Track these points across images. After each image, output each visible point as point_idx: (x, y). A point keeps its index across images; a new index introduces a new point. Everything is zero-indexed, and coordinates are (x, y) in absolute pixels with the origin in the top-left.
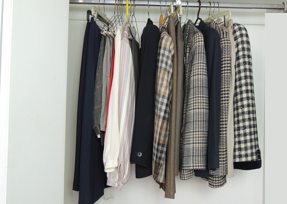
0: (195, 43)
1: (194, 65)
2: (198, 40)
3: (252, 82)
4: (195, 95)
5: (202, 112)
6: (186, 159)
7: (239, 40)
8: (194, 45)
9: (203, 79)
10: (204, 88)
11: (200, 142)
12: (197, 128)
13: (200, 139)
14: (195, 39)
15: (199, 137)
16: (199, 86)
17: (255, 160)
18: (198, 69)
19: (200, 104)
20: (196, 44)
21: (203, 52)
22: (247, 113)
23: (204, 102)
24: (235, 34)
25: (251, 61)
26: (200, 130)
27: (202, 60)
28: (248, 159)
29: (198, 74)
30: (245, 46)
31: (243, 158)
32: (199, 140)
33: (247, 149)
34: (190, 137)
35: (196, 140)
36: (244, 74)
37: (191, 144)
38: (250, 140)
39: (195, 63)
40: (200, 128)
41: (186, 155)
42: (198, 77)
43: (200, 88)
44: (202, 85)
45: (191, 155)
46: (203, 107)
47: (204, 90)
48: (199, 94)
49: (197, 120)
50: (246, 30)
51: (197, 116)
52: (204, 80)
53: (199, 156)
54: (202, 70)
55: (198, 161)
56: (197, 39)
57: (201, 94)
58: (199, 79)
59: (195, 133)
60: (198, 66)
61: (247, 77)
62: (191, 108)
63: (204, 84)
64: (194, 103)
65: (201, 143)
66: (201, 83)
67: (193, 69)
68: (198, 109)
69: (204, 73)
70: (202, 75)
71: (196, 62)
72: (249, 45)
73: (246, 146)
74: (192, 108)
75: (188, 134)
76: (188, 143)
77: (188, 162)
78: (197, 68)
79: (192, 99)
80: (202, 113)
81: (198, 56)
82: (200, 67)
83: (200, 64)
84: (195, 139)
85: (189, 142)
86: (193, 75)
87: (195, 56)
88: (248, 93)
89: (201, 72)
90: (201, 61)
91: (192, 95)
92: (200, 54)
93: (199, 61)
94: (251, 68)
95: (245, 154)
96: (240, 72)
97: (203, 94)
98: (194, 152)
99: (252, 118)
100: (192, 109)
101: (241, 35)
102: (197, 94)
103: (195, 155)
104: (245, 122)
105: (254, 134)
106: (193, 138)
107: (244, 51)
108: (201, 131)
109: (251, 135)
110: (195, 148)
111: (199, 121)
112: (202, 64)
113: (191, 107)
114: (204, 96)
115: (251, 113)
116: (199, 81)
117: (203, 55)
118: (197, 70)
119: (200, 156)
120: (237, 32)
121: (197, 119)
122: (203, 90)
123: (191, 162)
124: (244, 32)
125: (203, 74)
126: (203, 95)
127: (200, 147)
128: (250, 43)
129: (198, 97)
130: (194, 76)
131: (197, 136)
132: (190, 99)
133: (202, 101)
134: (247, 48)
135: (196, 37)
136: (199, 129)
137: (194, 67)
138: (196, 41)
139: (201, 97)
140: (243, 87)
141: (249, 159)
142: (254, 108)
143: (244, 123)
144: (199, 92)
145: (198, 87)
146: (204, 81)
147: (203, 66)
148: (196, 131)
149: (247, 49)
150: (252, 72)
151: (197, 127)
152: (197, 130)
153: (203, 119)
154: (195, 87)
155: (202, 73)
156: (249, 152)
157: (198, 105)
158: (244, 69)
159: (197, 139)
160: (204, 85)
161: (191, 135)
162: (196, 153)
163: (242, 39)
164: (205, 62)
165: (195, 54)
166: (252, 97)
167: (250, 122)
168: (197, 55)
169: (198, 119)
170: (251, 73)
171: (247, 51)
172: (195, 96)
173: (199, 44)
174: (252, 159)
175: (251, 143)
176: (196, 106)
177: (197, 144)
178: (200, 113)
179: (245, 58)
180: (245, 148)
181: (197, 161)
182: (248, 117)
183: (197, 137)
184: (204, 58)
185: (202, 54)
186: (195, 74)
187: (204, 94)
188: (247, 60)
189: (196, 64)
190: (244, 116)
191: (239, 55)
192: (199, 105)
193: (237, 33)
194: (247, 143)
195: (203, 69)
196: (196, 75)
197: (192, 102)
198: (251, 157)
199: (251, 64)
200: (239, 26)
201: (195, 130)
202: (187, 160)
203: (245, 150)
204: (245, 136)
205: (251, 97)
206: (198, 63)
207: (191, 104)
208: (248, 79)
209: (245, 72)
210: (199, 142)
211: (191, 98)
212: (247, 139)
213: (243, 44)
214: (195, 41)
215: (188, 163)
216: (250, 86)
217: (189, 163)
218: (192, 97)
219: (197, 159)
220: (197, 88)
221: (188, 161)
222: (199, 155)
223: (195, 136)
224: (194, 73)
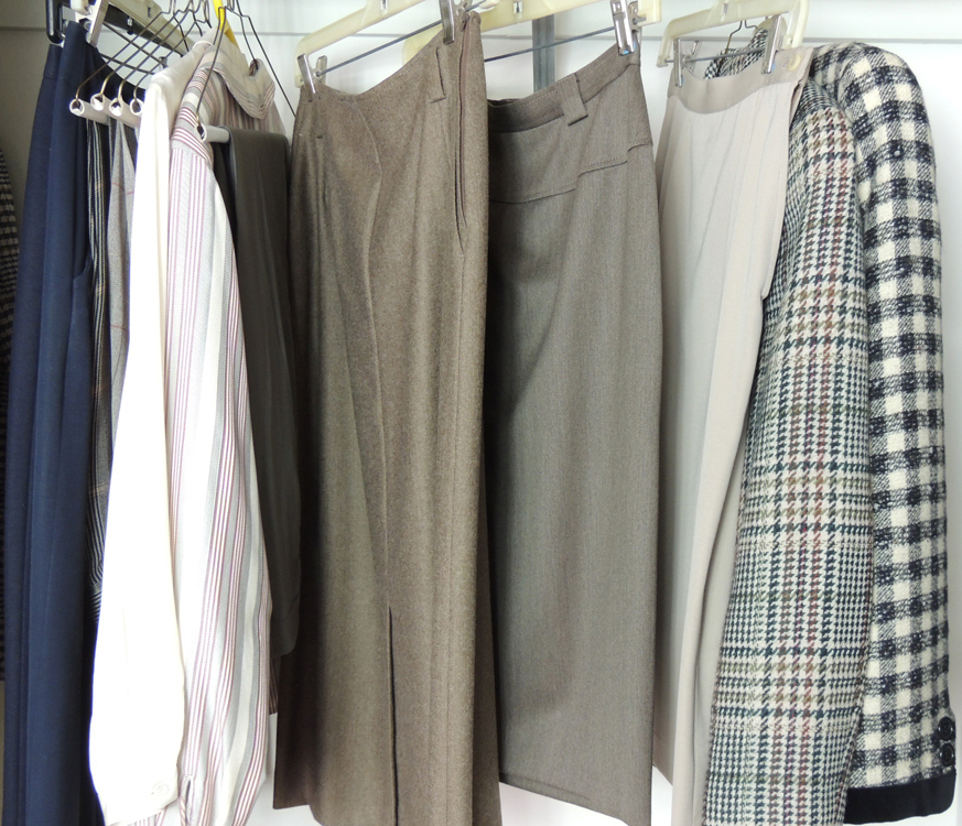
0: (806, 165)
1: (794, 284)
2: (824, 149)
3: (937, 368)
4: (791, 454)
5: (824, 547)
6: (720, 792)
7: (881, 135)
8: (802, 176)
9: (842, 366)
10: (843, 417)
11: (803, 708)
12: (791, 634)
13: (801, 690)
14: (811, 140)
15: (795, 683)
16: (813, 404)
17: (928, 776)
18: (816, 309)
19: (812, 504)
20: (811, 169)
21: (849, 220)
22: (906, 535)
23: (840, 490)
24: (857, 103)
25: (935, 255)
26: (804, 644)
27: (841, 260)
28: (894, 773)
29: (814, 341)
30: (912, 169)
31: (868, 771)
32: (795, 698)
33: (894, 721)
34: (750, 676)
35: (780, 697)
36: (901, 325)
37: (752, 713)
38: (912, 675)
39: (800, 275)
40: (805, 634)
41: (723, 770)
42: (813, 356)
43: (821, 413)
44: (830, 401)
45: (748, 770)
46: (828, 521)
47: (842, 425)
48: (810, 450)
49: (794, 587)
50: (914, 82)
51: (791, 568)
52: (845, 371)
53: (791, 783)
54: (836, 318)
55: (785, 807)
56: (818, 144)
57: (824, 451)
58: (815, 366)
59: (775, 659)
60: (818, 294)
61: (912, 345)
62: (760, 523)
63: (843, 393)
64: (778, 498)
65: (807, 714)
66: (827, 388)
67: (786, 309)
68: (801, 531)
69: (847, 334)
70: (834, 345)
71: (804, 268)
72: (931, 168)
73: (889, 708)
74: (770, 521)
75: (738, 660)
76: (734, 704)
77: (732, 808)
78: (810, 302)
79: (772, 476)
80: (823, 556)
81: (821, 235)
82: (824, 301)
83: (825, 285)
84: (773, 690)
85: (740, 705)
86: (782, 339)
87: (804, 235)
88: (915, 428)
89: (829, 325)
90: (832, 264)
91: (775, 452)
92: (831, 229)
93: (823, 264)
94: (936, 295)
95: (884, 749)
96: (879, 312)
97: (837, 452)
98: (764, 759)
99: (927, 563)
100: (765, 530)
101: (892, 110)
102: (801, 448)
103: (772, 776)
104: (892, 581)
105: (934, 642)
106: (767, 683)
107: (904, 196)
108: (811, 652)
109: (920, 649)
110: (775, 738)
111: (803, 598)
112: (838, 283)
113: (766, 514)
114: (840, 459)
115: (926, 536)
116: (818, 377)
117: (848, 235)
118: (808, 318)
119: (800, 784)
120: (867, 90)
121: (791, 583)
122: (839, 429)
123: (747, 808)
124: (903, 92)
125: (841, 341)
126: (833, 452)
127: (798, 733)
128: (936, 157)
129: (807, 465)
130: (787, 345)
131: (788, 675)
132: (761, 471)
133: (826, 489)
134: (920, 185)
135: (817, 130)
136: (800, 637)
137: (792, 299)
138: (811, 154)
139: (820, 466)
140: (888, 399)
141: (903, 772)
142: (940, 506)
143: (886, 587)
144: (815, 439)
145: (809, 409)
146: (845, 378)
147: (845, 295)
148: (783, 651)
149: (920, 187)
150: (940, 315)
151: (791, 626)
152: (790, 644)
153: (827, 585)
154: (793, 408)
155: (835, 333)
156: (903, 735)
157: (805, 511)
158: (900, 299)
159: (787, 690)
160: (844, 402)
161: (755, 668)
162: (778, 767)
163: (896, 131)
164: (859, 275)
165: (805, 228)
166: (935, 447)
167: (915, 583)
168: (817, 231)
169: (798, 584)
170: (937, 319)
171: (921, 197)
172: (786, 459)
173: (830, 169)
174: (916, 771)
175: (916, 691)
176: (791, 512)
177: (785, 720)
178: (814, 553)
179: (908, 236)
180: (884, 717)
181: (780, 810)
182: (906, 560)
183: (786, 678)
184: (853, 248)
185: (844, 229)
186: (794, 336)
187: (840, 448)
188: (915, 247)
189: (806, 281)
190: (886, 552)
191: (874, 218)
192: (809, 507)
193: (865, 97)
194: (895, 691)
195: (843, 310)
196: (800, 342)
197: (772, 491)
198: (909, 763)
199: (935, 268)
200: (878, 57)
201: (776, 644)
202: (723, 797)
203: (883, 730)
204: (887, 657)
205: (931, 450)
206: (819, 278)
207: (765, 499)
208: (917, 355)
209: (902, 314)
210: (798, 709)
211: (767, 470)
212: (898, 670)
213: (900, 157)
214: (805, 150)
215: (729, 812)
216: (924, 388)
217: (739, 816)
218: (774, 461)
219: (781, 794)
220: (802, 417)
221: (733, 801)
222: (791, 775)
223: (775, 675)
224: (789, 330)
